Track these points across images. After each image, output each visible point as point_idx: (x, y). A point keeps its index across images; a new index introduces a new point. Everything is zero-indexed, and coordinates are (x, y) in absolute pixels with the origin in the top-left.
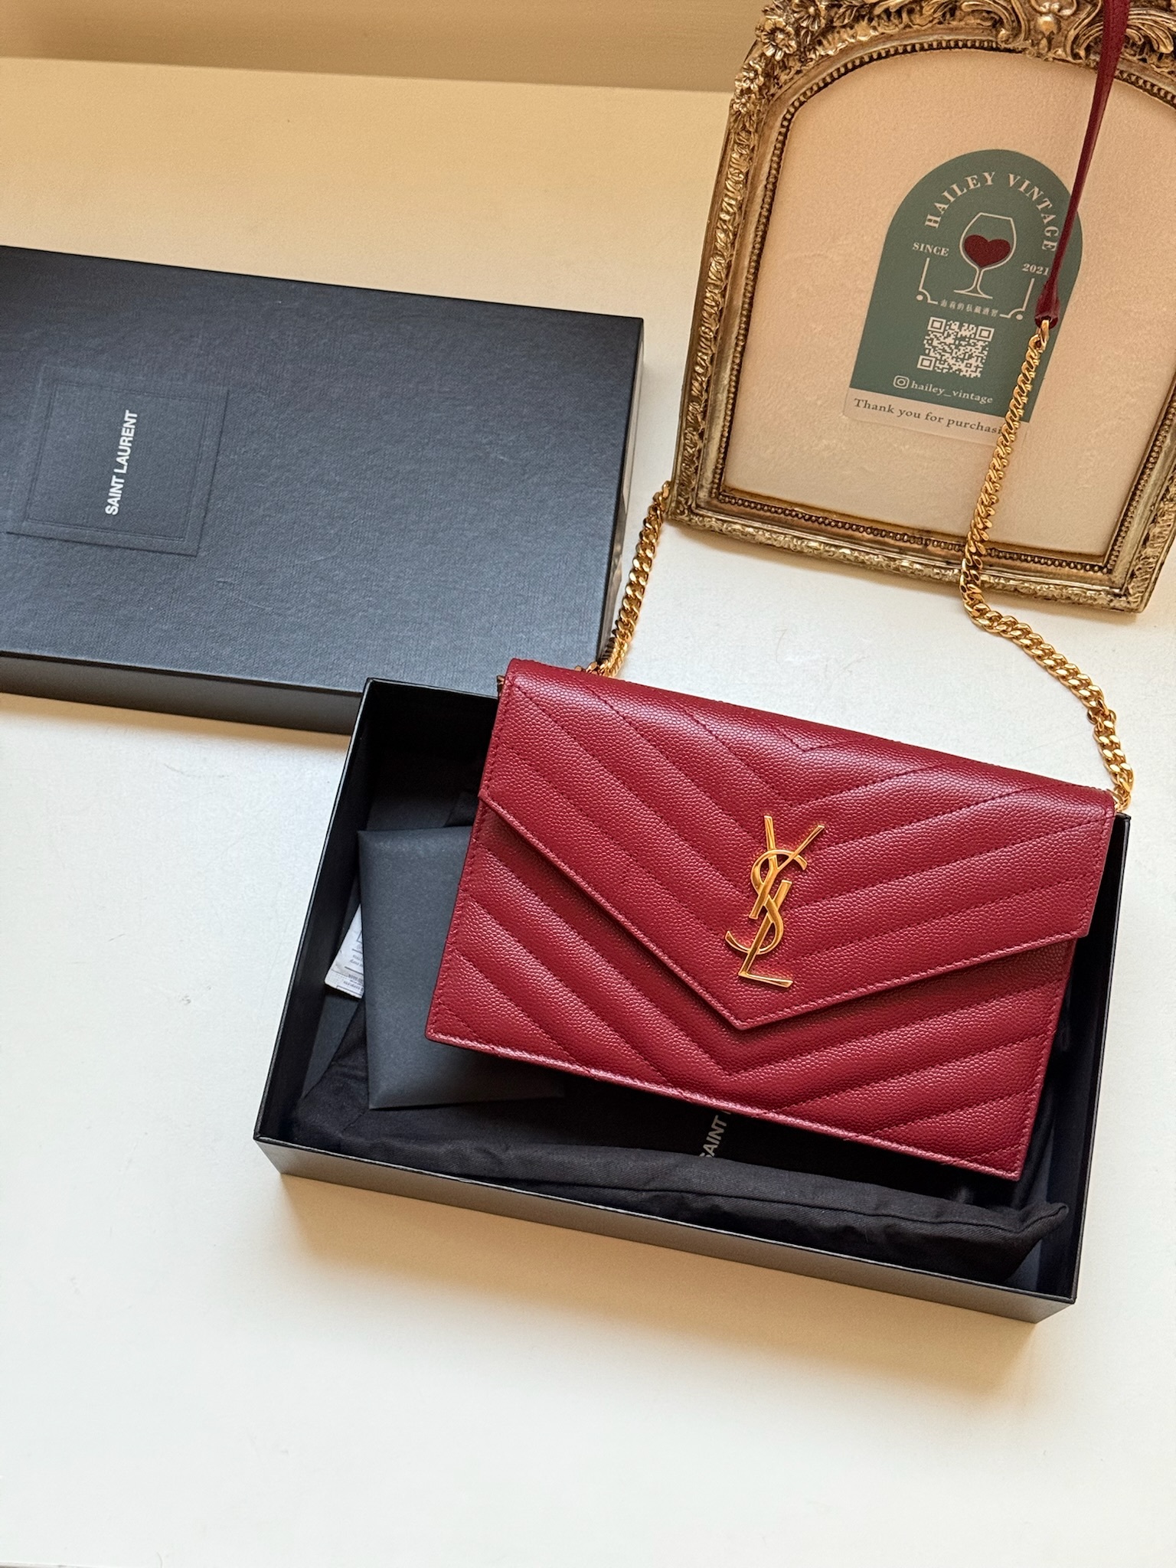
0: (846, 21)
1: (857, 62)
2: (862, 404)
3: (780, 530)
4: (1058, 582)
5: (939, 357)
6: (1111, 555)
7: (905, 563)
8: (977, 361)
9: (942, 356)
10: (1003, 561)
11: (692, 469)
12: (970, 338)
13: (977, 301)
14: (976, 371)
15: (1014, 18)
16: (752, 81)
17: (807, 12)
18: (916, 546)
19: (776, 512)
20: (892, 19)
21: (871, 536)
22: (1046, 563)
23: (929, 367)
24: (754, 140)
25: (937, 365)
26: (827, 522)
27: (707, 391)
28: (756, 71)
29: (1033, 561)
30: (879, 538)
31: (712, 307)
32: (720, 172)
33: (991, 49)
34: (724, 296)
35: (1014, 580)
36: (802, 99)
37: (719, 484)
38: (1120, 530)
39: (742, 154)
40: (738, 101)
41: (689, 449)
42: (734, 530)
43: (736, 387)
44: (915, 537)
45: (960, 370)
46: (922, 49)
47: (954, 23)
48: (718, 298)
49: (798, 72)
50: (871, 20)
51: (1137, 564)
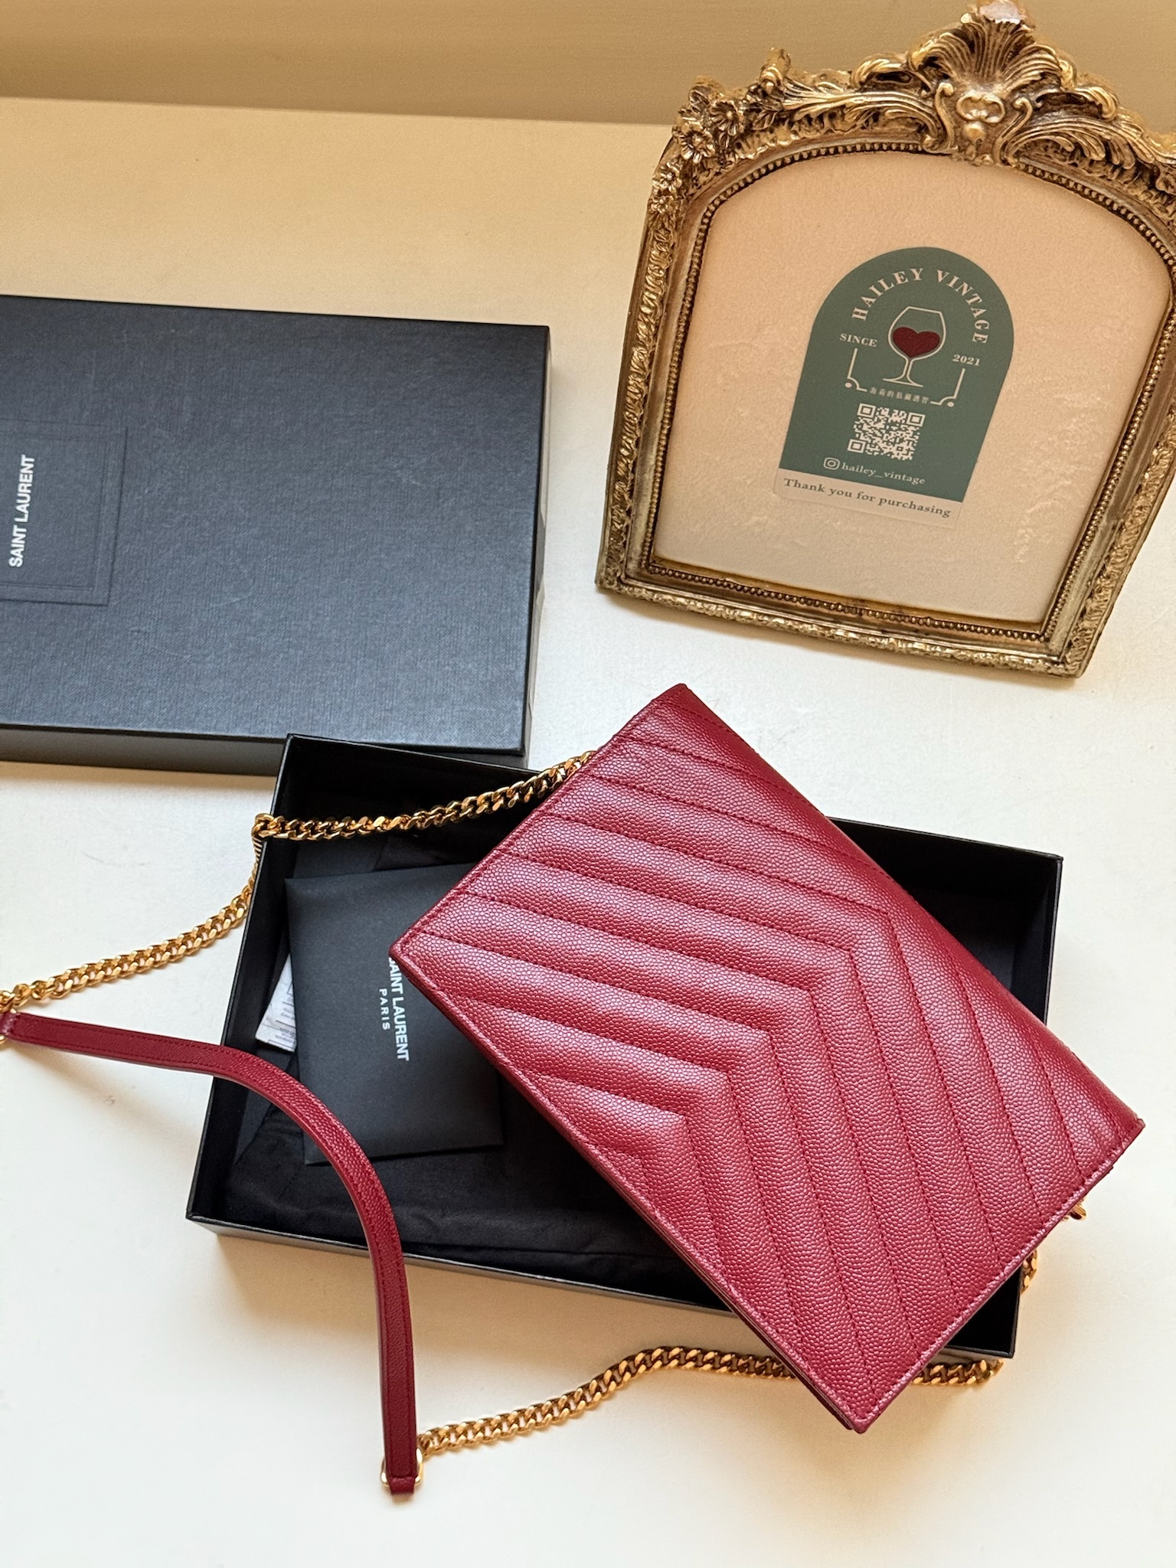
0: (766, 126)
1: (779, 163)
2: (792, 484)
3: (712, 600)
4: (995, 650)
5: (870, 441)
6: (1048, 624)
7: (840, 633)
8: (908, 444)
9: (872, 440)
10: (940, 630)
11: (621, 544)
12: (901, 423)
13: (905, 390)
14: (907, 454)
15: (939, 125)
16: (670, 183)
17: (725, 116)
18: (850, 615)
19: (707, 582)
20: (813, 123)
21: (805, 606)
22: (982, 632)
23: (860, 449)
24: (674, 238)
25: (868, 447)
26: (760, 592)
27: (633, 472)
28: (674, 174)
29: (969, 629)
30: (812, 607)
31: (635, 394)
32: (639, 266)
33: (916, 151)
34: (647, 384)
35: (950, 648)
36: (722, 197)
37: (648, 556)
38: (1057, 602)
39: (661, 252)
40: (656, 201)
41: (616, 525)
42: (665, 600)
43: (663, 467)
44: (848, 607)
45: (891, 453)
46: (845, 151)
47: (878, 129)
48: (642, 386)
49: (717, 174)
50: (791, 124)
51: (1074, 636)
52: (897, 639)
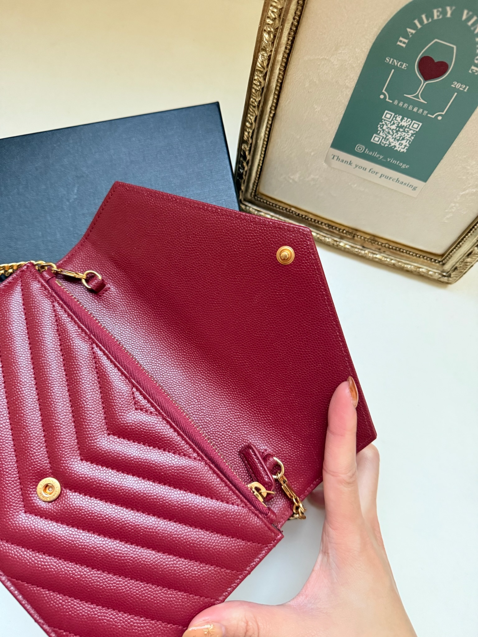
2: (336, 158)
4: (416, 265)
5: (385, 137)
6: (447, 256)
7: (342, 244)
8: (406, 142)
9: (387, 136)
10: (391, 250)
12: (406, 127)
13: (416, 104)
14: (404, 148)
18: (349, 236)
19: (282, 209)
22: (412, 255)
23: (378, 141)
25: (383, 141)
26: (307, 218)
27: (252, 137)
29: (406, 253)
30: (331, 230)
31: (258, 86)
34: (265, 79)
37: (256, 191)
38: (456, 246)
44: (348, 232)
52: (369, 252)
